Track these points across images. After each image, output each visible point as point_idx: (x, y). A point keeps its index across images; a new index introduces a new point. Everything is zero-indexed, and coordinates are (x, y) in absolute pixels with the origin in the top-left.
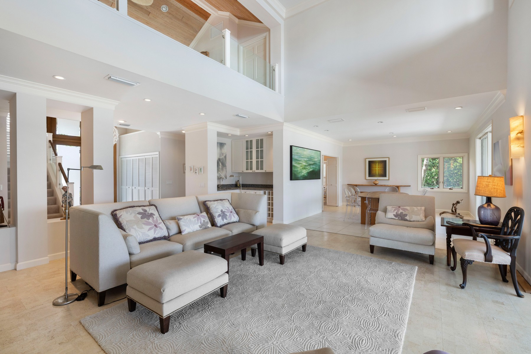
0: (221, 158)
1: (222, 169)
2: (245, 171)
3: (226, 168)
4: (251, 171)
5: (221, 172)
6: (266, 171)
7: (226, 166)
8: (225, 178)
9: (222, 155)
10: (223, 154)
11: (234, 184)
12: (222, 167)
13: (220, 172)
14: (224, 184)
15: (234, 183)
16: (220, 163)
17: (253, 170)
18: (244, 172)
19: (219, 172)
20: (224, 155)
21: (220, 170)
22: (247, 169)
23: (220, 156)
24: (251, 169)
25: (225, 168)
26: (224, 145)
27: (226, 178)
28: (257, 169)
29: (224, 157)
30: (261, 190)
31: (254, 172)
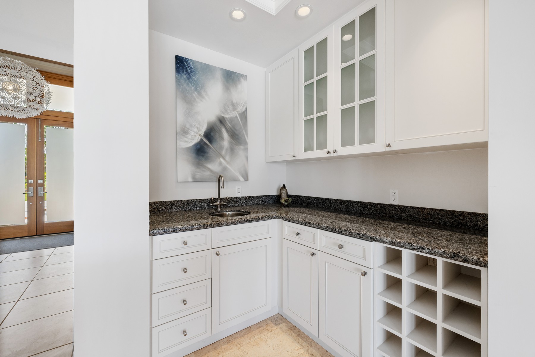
0: (226, 116)
1: (232, 150)
2: (302, 155)
3: (246, 150)
4: (321, 154)
5: (227, 158)
6: (389, 146)
7: (246, 143)
8: (241, 179)
9: (231, 108)
10: (234, 106)
11: (272, 196)
12: (230, 143)
13: (224, 159)
14: (240, 196)
15: (274, 192)
16: (224, 131)
17: (330, 148)
18: (298, 158)
19: (222, 160)
20: (241, 109)
21: (223, 152)
22: (308, 148)
23: (226, 110)
24: (322, 145)
25: (242, 147)
26: (239, 80)
27: (246, 178)
28: (347, 141)
29: (240, 115)
30: (372, 239)
31: (332, 155)
